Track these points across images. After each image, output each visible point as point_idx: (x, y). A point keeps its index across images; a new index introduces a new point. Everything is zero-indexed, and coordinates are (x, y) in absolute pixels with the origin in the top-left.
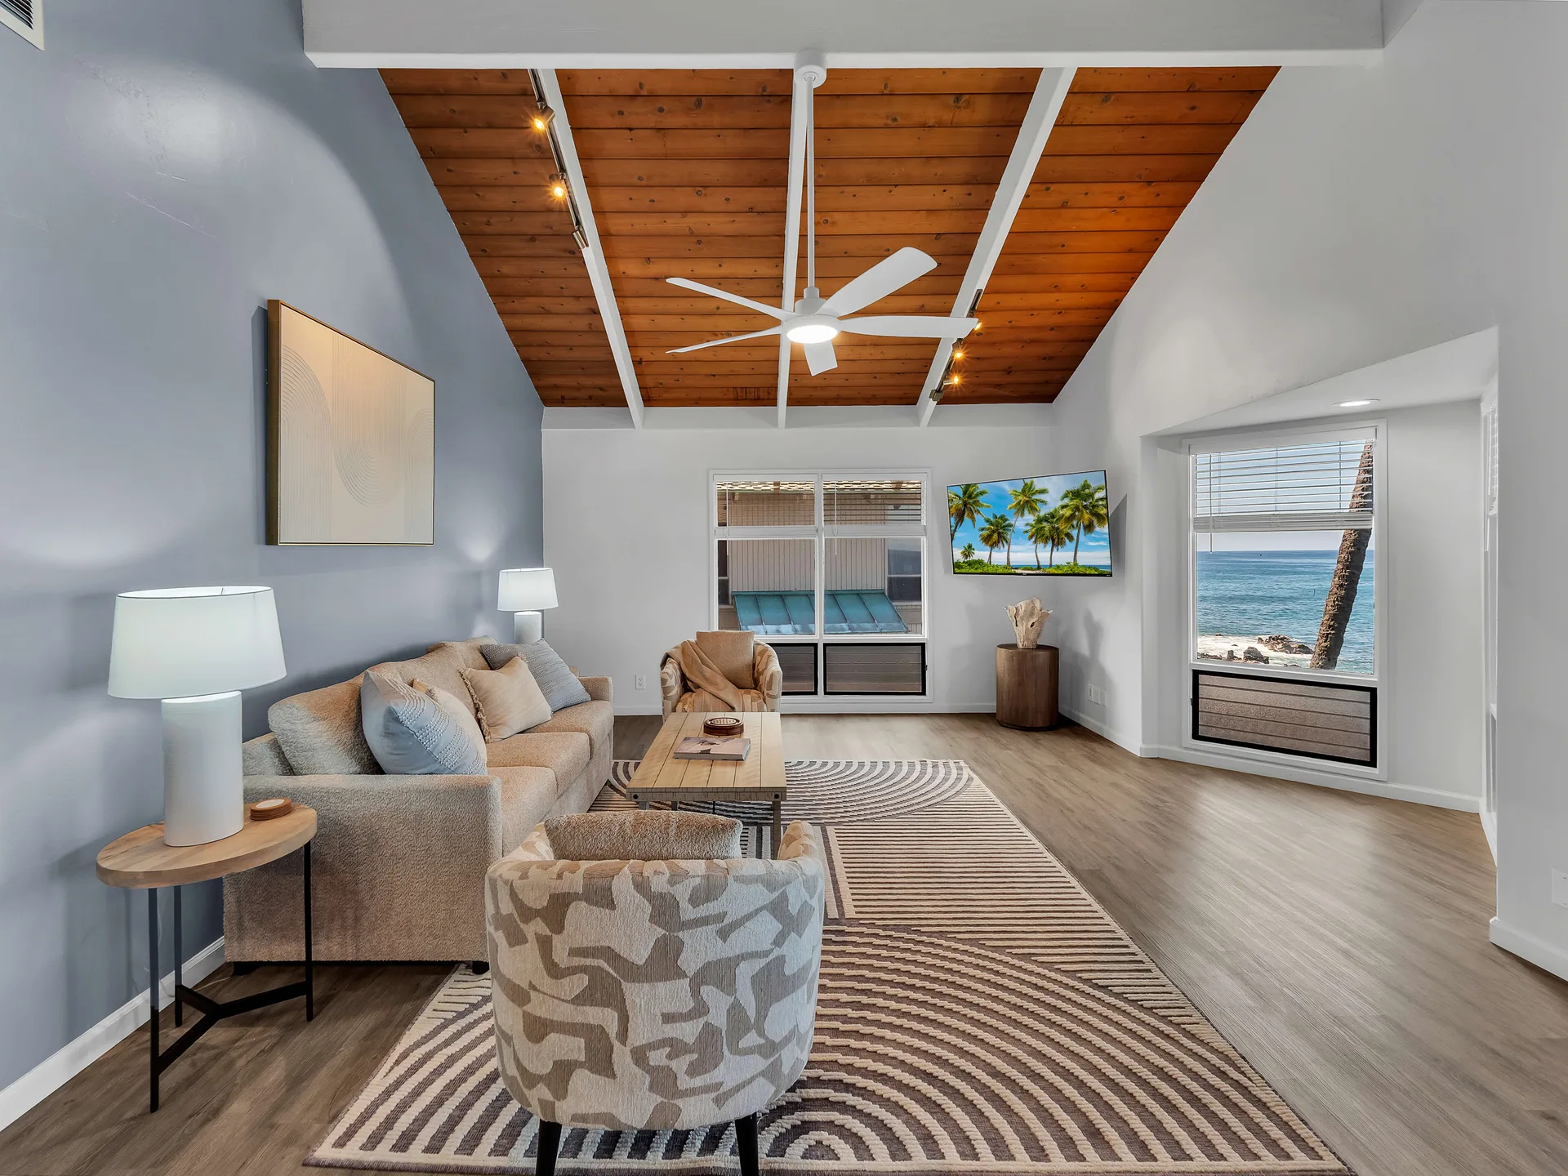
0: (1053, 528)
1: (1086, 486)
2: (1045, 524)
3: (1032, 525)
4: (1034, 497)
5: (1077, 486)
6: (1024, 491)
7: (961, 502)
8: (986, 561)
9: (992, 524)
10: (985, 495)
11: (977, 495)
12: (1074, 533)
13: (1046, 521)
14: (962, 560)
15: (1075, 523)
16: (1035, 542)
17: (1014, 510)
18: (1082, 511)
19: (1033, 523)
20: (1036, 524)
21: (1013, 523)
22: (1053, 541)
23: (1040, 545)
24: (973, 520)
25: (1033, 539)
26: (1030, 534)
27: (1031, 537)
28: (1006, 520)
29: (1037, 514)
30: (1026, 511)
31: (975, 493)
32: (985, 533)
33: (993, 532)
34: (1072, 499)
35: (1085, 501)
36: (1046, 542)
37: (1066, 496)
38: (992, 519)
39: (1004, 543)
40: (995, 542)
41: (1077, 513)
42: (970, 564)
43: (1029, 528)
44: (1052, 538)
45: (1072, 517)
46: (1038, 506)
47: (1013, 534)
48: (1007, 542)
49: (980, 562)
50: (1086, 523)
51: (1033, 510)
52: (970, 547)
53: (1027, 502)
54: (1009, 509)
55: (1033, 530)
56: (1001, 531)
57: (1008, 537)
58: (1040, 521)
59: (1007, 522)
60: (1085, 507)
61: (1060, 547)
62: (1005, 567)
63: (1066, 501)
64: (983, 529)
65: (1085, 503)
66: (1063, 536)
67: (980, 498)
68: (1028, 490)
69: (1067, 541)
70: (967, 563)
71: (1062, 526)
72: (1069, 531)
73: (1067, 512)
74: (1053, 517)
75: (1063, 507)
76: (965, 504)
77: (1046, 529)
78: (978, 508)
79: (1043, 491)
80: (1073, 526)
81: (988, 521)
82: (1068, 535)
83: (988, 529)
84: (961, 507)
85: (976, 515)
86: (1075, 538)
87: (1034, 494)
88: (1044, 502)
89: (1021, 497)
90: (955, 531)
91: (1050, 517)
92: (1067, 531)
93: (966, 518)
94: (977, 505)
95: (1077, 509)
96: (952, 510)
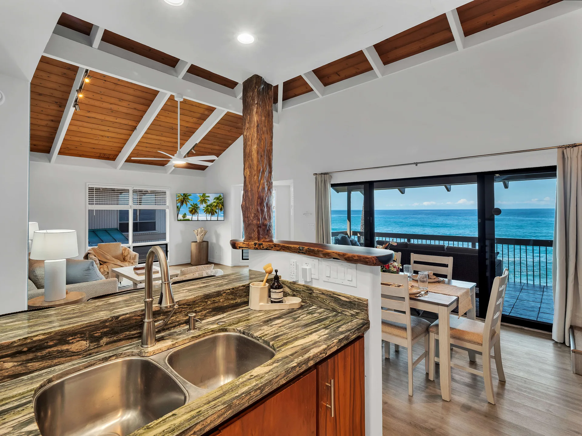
0: (211, 209)
1: (220, 196)
2: (209, 207)
3: (205, 208)
4: (206, 198)
5: (217, 196)
6: (203, 196)
8: (191, 219)
9: (193, 206)
10: (190, 196)
11: (188, 196)
12: (217, 211)
13: (209, 206)
14: (182, 218)
15: (217, 207)
16: (206, 213)
17: (200, 202)
21: (199, 206)
22: (211, 213)
23: (208, 214)
24: (187, 204)
25: (206, 212)
26: (204, 210)
28: (197, 205)
29: (207, 204)
30: (203, 203)
32: (191, 209)
33: (193, 209)
35: (220, 201)
36: (209, 214)
37: (215, 199)
38: (193, 204)
40: (194, 213)
43: (204, 208)
45: (217, 205)
46: (207, 201)
48: (197, 213)
49: (189, 219)
50: (220, 208)
51: (206, 202)
52: (185, 214)
53: (204, 200)
54: (198, 201)
56: (196, 209)
57: (198, 211)
58: (208, 206)
59: (198, 206)
60: (220, 203)
61: (213, 215)
63: (215, 200)
64: (190, 208)
66: (214, 212)
67: (189, 197)
68: (204, 195)
71: (214, 208)
73: (215, 204)
74: (211, 205)
75: (214, 202)
76: (184, 199)
77: (209, 209)
79: (208, 197)
80: (217, 209)
81: (191, 205)
82: (216, 212)
83: (192, 208)
84: (183, 199)
85: (187, 203)
86: (218, 212)
87: (206, 197)
88: (208, 200)
89: (202, 198)
90: (180, 208)
91: (210, 205)
92: (215, 210)
93: (184, 203)
94: (188, 199)
95: (218, 203)
96: (180, 200)
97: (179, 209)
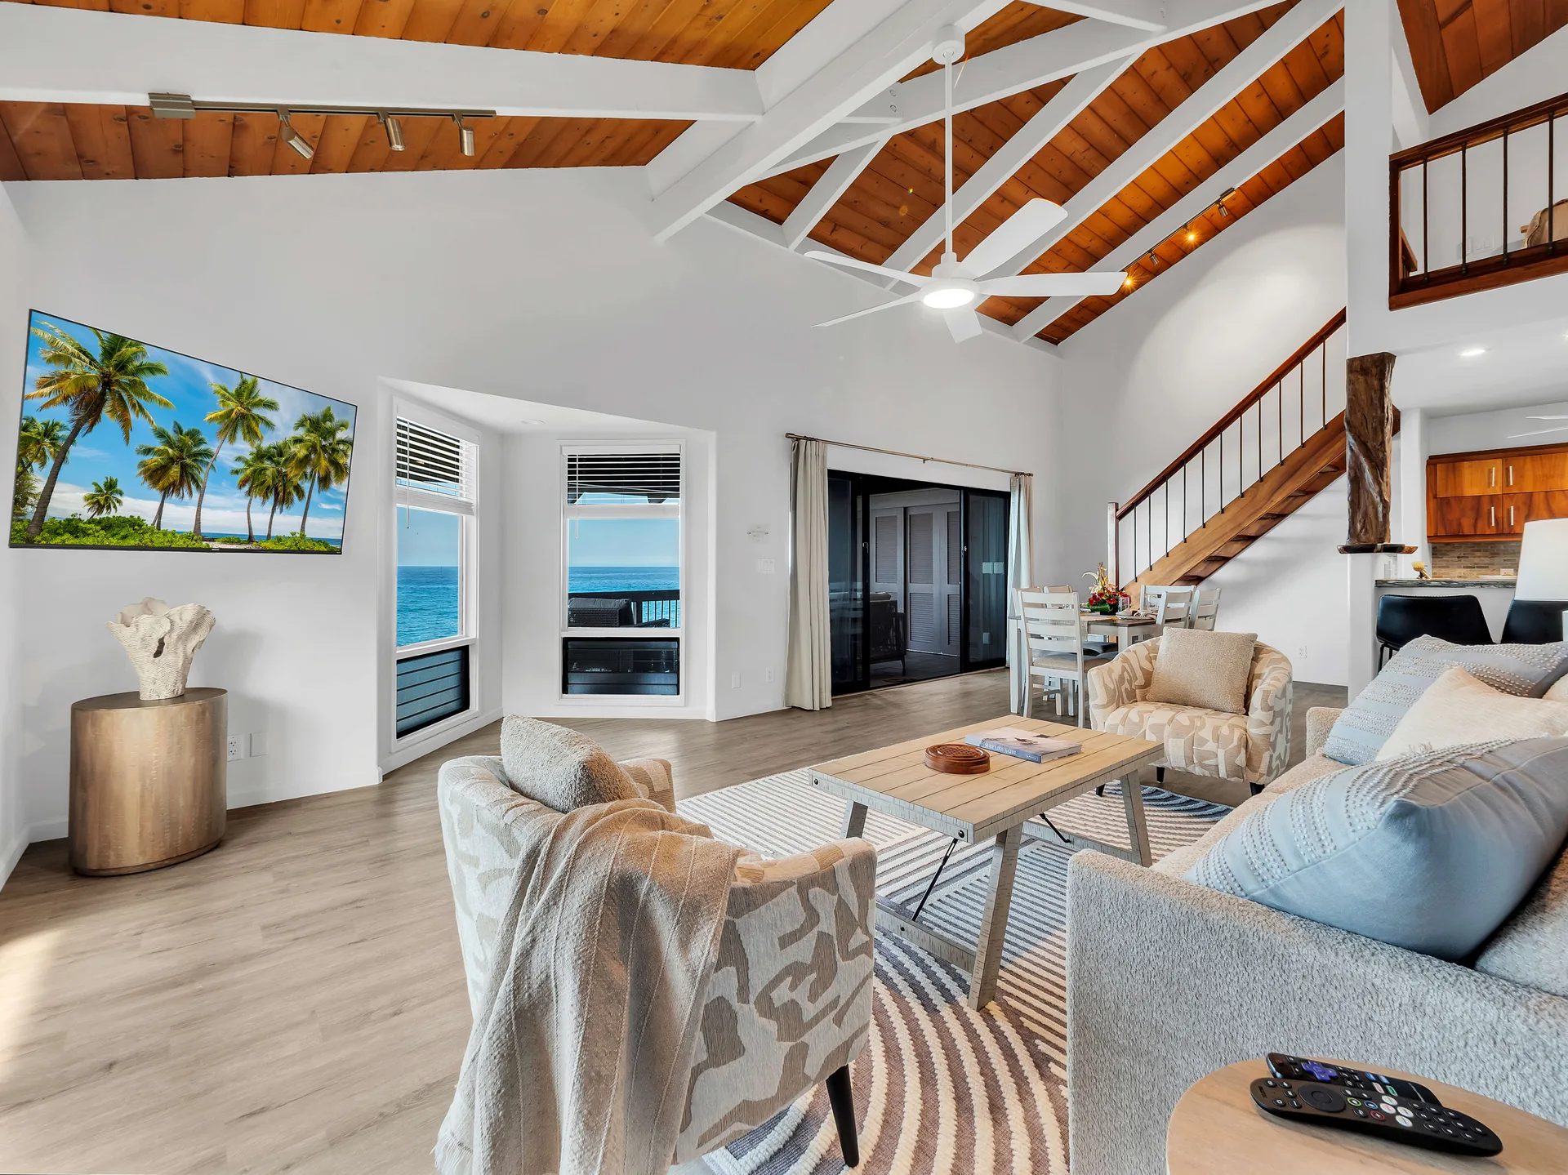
0: (279, 472)
1: (328, 417)
2: (267, 464)
3: (246, 462)
4: (256, 411)
5: (317, 412)
6: (239, 394)
7: (95, 372)
8: (149, 521)
9: (169, 443)
10: (159, 376)
11: (140, 370)
12: (306, 486)
13: (270, 458)
14: (85, 513)
15: (308, 470)
16: (249, 493)
17: (217, 426)
18: (320, 454)
19: (249, 458)
20: (254, 460)
21: (214, 449)
22: (277, 494)
23: (257, 500)
24: (126, 425)
25: (246, 488)
26: (241, 476)
27: (242, 484)
28: (201, 442)
29: (257, 442)
30: (240, 434)
31: (137, 363)
32: (153, 460)
33: (172, 460)
34: (309, 431)
35: (325, 439)
36: (266, 496)
37: (301, 424)
38: (171, 433)
39: (193, 487)
40: (173, 484)
41: (313, 456)
42: (108, 526)
43: (240, 466)
44: (276, 489)
45: (305, 461)
46: (260, 429)
47: (211, 471)
48: (198, 486)
49: (135, 524)
50: (322, 473)
51: (251, 434)
52: (111, 486)
53: (243, 416)
54: (206, 420)
55: (248, 472)
56: (188, 461)
57: (202, 476)
58: (260, 456)
59: (203, 447)
60: (323, 448)
61: (284, 507)
62: (190, 537)
63: (301, 432)
64: (148, 451)
65: (324, 443)
66: (291, 489)
67: (147, 379)
68: (245, 392)
69: (296, 498)
70: (99, 522)
71: (291, 471)
72: (299, 482)
73: (300, 451)
74: (281, 455)
75: (297, 441)
76: (107, 381)
77: (268, 472)
78: (142, 401)
79: (271, 405)
80: (306, 475)
81: (161, 434)
82: (298, 489)
83: (160, 453)
84: (95, 384)
85: (132, 415)
86: (307, 494)
87: (256, 405)
88: (269, 424)
89: (232, 404)
90: (71, 440)
91: (277, 454)
92: (297, 481)
93: (105, 414)
94: (139, 394)
95: (313, 448)
96: (69, 387)
97: (65, 450)
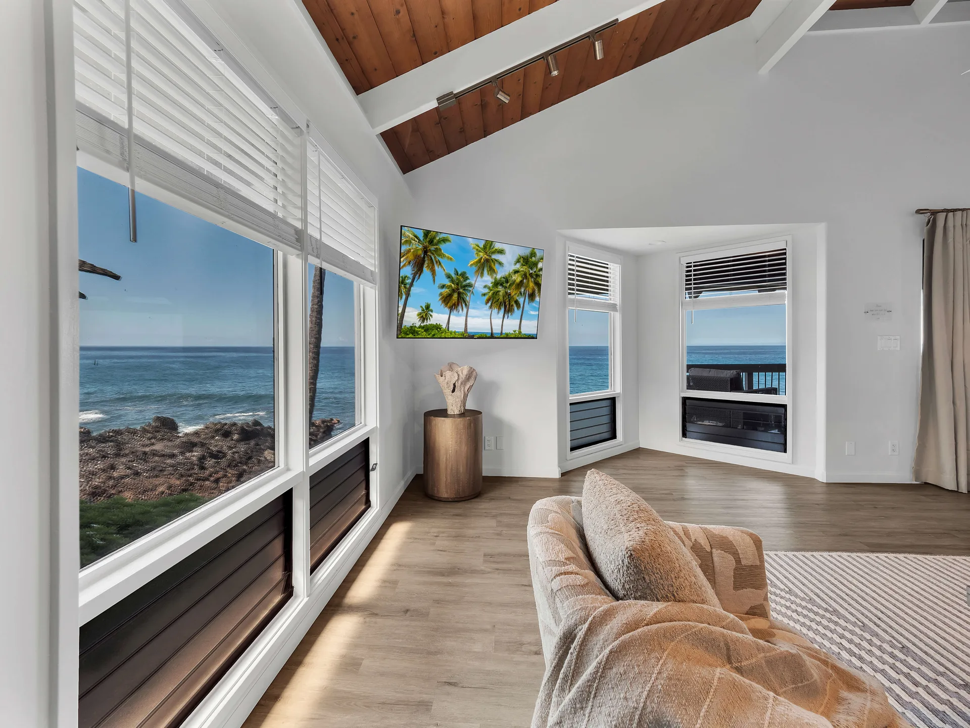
0: (506, 293)
1: (533, 254)
2: (500, 288)
3: (489, 288)
4: (494, 257)
5: (526, 252)
6: (485, 247)
7: (420, 247)
8: (444, 326)
9: (452, 281)
10: (448, 243)
11: (439, 242)
12: (521, 300)
13: (501, 285)
14: (418, 323)
15: (522, 290)
16: (491, 307)
17: (475, 268)
18: (529, 279)
19: (491, 285)
20: (493, 287)
21: (473, 282)
22: (505, 307)
23: (495, 311)
24: (433, 272)
25: (489, 304)
26: (487, 297)
27: (487, 303)
28: (467, 278)
29: (495, 275)
30: (485, 272)
31: (438, 238)
32: (446, 291)
33: (454, 291)
34: (523, 265)
35: (532, 269)
36: (499, 309)
37: (518, 261)
38: (453, 276)
39: (464, 305)
40: (454, 304)
41: (525, 281)
42: (427, 329)
43: (486, 291)
44: (505, 303)
45: (521, 284)
46: (496, 267)
47: (472, 295)
48: (466, 305)
49: (437, 327)
50: (531, 291)
51: (492, 271)
52: (428, 307)
53: (487, 261)
54: (469, 265)
55: (490, 294)
56: (461, 290)
57: (468, 299)
58: (497, 284)
59: (468, 281)
60: (531, 275)
61: (509, 314)
62: (462, 334)
63: (518, 266)
64: (443, 287)
65: (531, 272)
66: (513, 303)
67: (442, 246)
68: (488, 246)
69: (515, 308)
70: (423, 328)
71: (513, 292)
72: (518, 298)
73: (517, 278)
74: (507, 282)
75: (516, 272)
76: (426, 251)
77: (501, 293)
78: (440, 259)
79: (501, 252)
80: (521, 293)
81: (449, 276)
82: (517, 302)
83: (449, 287)
84: (420, 252)
85: (436, 267)
86: (522, 306)
87: (493, 253)
88: (500, 264)
89: (481, 254)
90: (411, 285)
91: (504, 282)
92: (516, 297)
93: (425, 269)
94: (439, 255)
95: (525, 276)
96: (410, 256)
97: (409, 290)
